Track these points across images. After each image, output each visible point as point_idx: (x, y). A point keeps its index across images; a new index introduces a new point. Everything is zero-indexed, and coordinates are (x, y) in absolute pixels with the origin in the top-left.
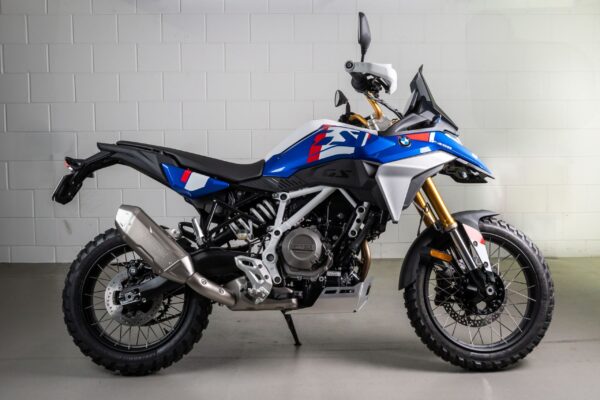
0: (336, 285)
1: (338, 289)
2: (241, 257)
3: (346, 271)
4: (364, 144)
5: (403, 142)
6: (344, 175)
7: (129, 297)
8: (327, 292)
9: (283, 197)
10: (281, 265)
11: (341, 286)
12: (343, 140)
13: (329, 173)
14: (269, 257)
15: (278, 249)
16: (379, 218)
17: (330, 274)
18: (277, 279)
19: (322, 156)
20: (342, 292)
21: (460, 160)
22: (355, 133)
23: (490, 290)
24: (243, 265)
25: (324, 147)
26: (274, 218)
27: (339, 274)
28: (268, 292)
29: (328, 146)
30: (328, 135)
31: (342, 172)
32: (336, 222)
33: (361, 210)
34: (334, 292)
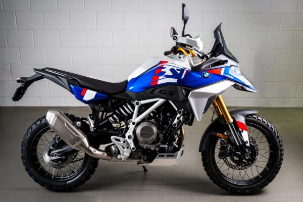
0: (165, 152)
1: (166, 154)
2: (114, 137)
3: (170, 144)
4: (183, 77)
5: (205, 76)
6: (171, 94)
7: (56, 155)
8: (160, 156)
9: (137, 104)
10: (136, 141)
11: (167, 153)
12: (171, 74)
13: (163, 92)
14: (129, 137)
15: (134, 132)
16: (189, 118)
17: (161, 146)
18: (133, 148)
19: (159, 82)
20: (167, 156)
21: (237, 84)
22: (178, 70)
23: (247, 156)
24: (115, 141)
25: (160, 78)
26: (133, 113)
27: (166, 146)
28: (128, 155)
29: (162, 77)
30: (163, 70)
31: (170, 92)
32: (166, 118)
33: (180, 113)
34: (163, 156)
